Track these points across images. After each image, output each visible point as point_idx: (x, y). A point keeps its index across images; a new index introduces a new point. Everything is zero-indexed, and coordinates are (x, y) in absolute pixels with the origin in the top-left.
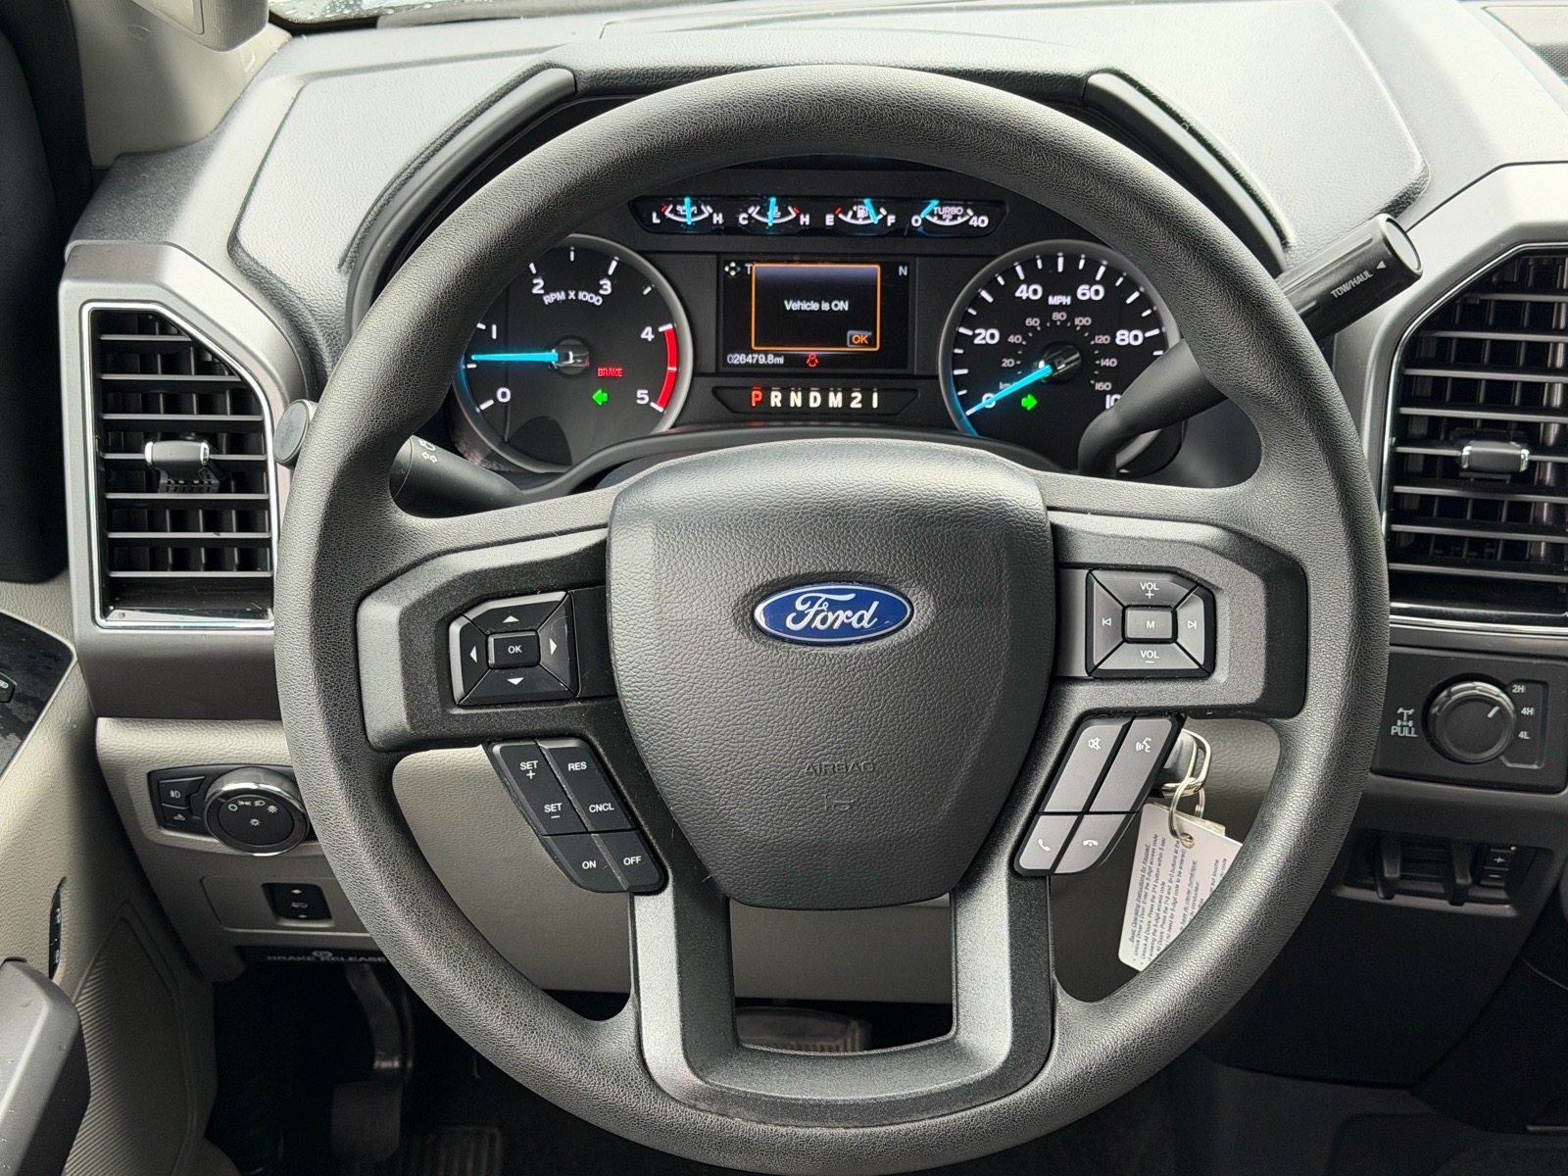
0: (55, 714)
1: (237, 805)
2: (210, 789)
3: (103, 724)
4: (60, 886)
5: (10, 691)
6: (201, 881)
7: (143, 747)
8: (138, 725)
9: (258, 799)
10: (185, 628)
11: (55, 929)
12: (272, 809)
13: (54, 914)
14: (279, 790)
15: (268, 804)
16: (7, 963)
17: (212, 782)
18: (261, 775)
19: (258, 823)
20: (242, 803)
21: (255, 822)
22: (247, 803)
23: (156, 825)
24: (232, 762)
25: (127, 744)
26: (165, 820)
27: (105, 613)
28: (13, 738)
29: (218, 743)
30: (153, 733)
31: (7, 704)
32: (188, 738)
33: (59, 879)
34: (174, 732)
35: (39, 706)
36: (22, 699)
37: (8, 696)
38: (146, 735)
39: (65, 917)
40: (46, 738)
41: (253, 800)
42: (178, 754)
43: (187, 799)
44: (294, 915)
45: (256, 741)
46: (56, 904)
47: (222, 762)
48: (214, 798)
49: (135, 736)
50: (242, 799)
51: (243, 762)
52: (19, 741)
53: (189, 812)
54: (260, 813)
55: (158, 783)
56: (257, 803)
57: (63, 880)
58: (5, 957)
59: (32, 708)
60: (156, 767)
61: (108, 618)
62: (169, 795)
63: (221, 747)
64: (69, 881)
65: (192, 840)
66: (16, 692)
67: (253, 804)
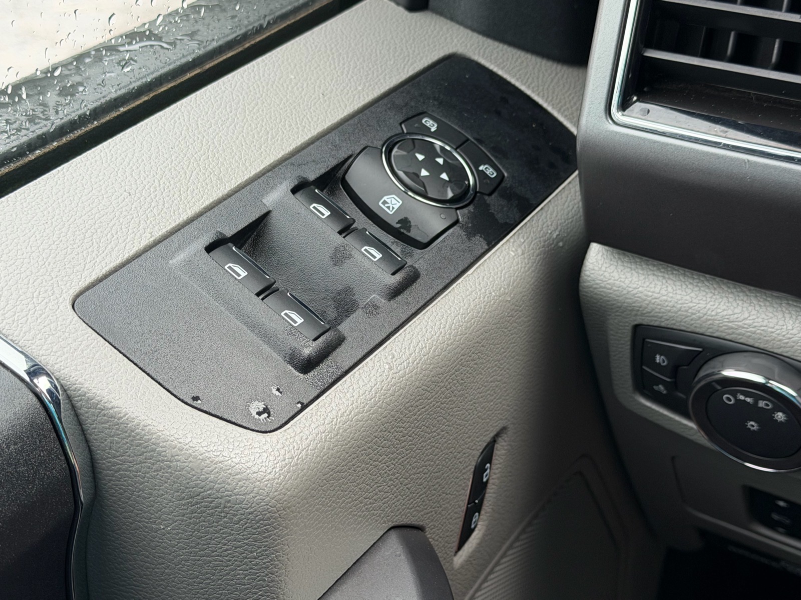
0: (540, 223)
1: (735, 397)
2: (705, 367)
3: (596, 252)
4: (497, 435)
5: (498, 181)
6: (673, 458)
7: (635, 291)
8: (636, 263)
9: (764, 399)
10: (727, 147)
11: (479, 488)
12: (780, 416)
13: (479, 470)
14: (794, 394)
15: (777, 409)
16: (392, 532)
17: (709, 360)
18: (777, 370)
19: (755, 428)
20: (742, 397)
21: (753, 425)
22: (748, 400)
23: (631, 388)
24: (741, 341)
25: (617, 282)
26: (644, 385)
27: (624, 105)
28: (479, 242)
29: (730, 312)
30: (651, 277)
31: (486, 198)
32: (693, 295)
33: (498, 429)
34: (678, 283)
35: (526, 208)
36: (509, 195)
37: (492, 188)
38: (642, 277)
39: (495, 475)
40: (520, 251)
41: (757, 398)
42: (676, 313)
43: (674, 370)
44: (772, 525)
45: (781, 323)
46: (487, 456)
47: (728, 337)
48: (709, 379)
49: (629, 275)
50: (743, 393)
51: (757, 345)
52: (486, 247)
53: (673, 386)
54: (764, 417)
55: (644, 340)
56: (762, 404)
57: (503, 430)
58: (391, 524)
59: (515, 210)
60: (646, 321)
61: (626, 113)
62: (654, 359)
63: (732, 318)
64: (510, 432)
65: (670, 419)
66: (503, 185)
67: (756, 403)
